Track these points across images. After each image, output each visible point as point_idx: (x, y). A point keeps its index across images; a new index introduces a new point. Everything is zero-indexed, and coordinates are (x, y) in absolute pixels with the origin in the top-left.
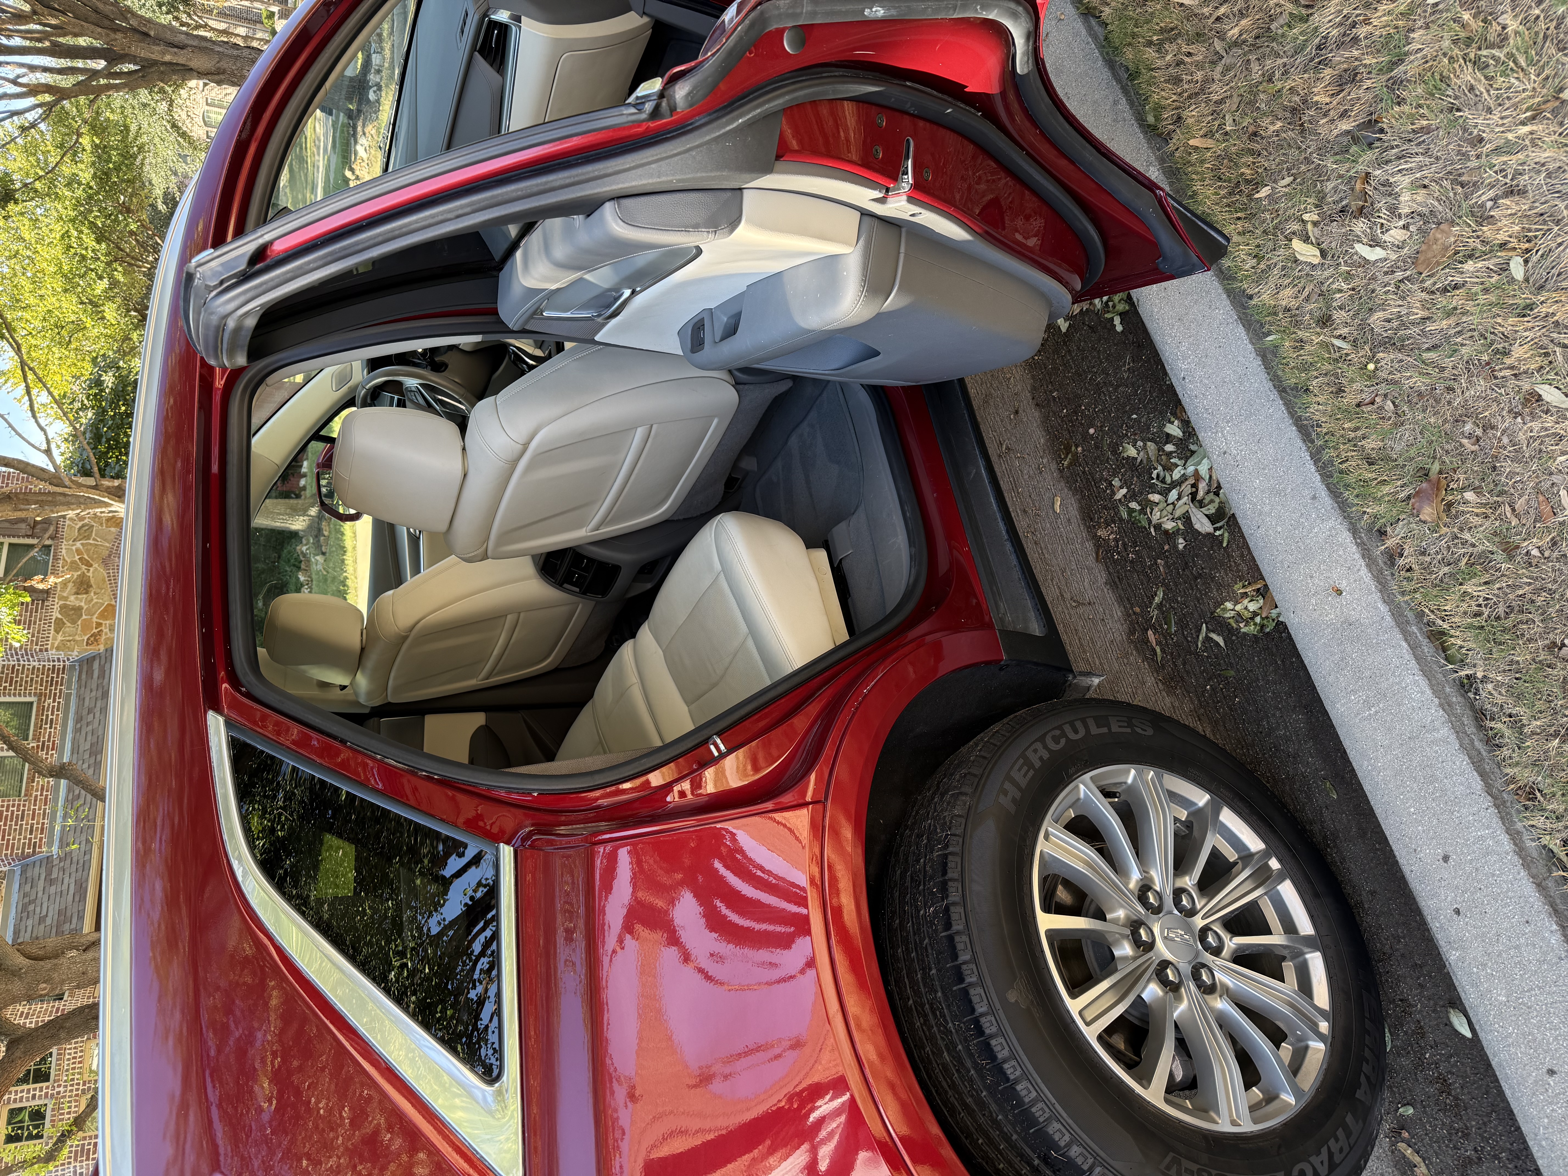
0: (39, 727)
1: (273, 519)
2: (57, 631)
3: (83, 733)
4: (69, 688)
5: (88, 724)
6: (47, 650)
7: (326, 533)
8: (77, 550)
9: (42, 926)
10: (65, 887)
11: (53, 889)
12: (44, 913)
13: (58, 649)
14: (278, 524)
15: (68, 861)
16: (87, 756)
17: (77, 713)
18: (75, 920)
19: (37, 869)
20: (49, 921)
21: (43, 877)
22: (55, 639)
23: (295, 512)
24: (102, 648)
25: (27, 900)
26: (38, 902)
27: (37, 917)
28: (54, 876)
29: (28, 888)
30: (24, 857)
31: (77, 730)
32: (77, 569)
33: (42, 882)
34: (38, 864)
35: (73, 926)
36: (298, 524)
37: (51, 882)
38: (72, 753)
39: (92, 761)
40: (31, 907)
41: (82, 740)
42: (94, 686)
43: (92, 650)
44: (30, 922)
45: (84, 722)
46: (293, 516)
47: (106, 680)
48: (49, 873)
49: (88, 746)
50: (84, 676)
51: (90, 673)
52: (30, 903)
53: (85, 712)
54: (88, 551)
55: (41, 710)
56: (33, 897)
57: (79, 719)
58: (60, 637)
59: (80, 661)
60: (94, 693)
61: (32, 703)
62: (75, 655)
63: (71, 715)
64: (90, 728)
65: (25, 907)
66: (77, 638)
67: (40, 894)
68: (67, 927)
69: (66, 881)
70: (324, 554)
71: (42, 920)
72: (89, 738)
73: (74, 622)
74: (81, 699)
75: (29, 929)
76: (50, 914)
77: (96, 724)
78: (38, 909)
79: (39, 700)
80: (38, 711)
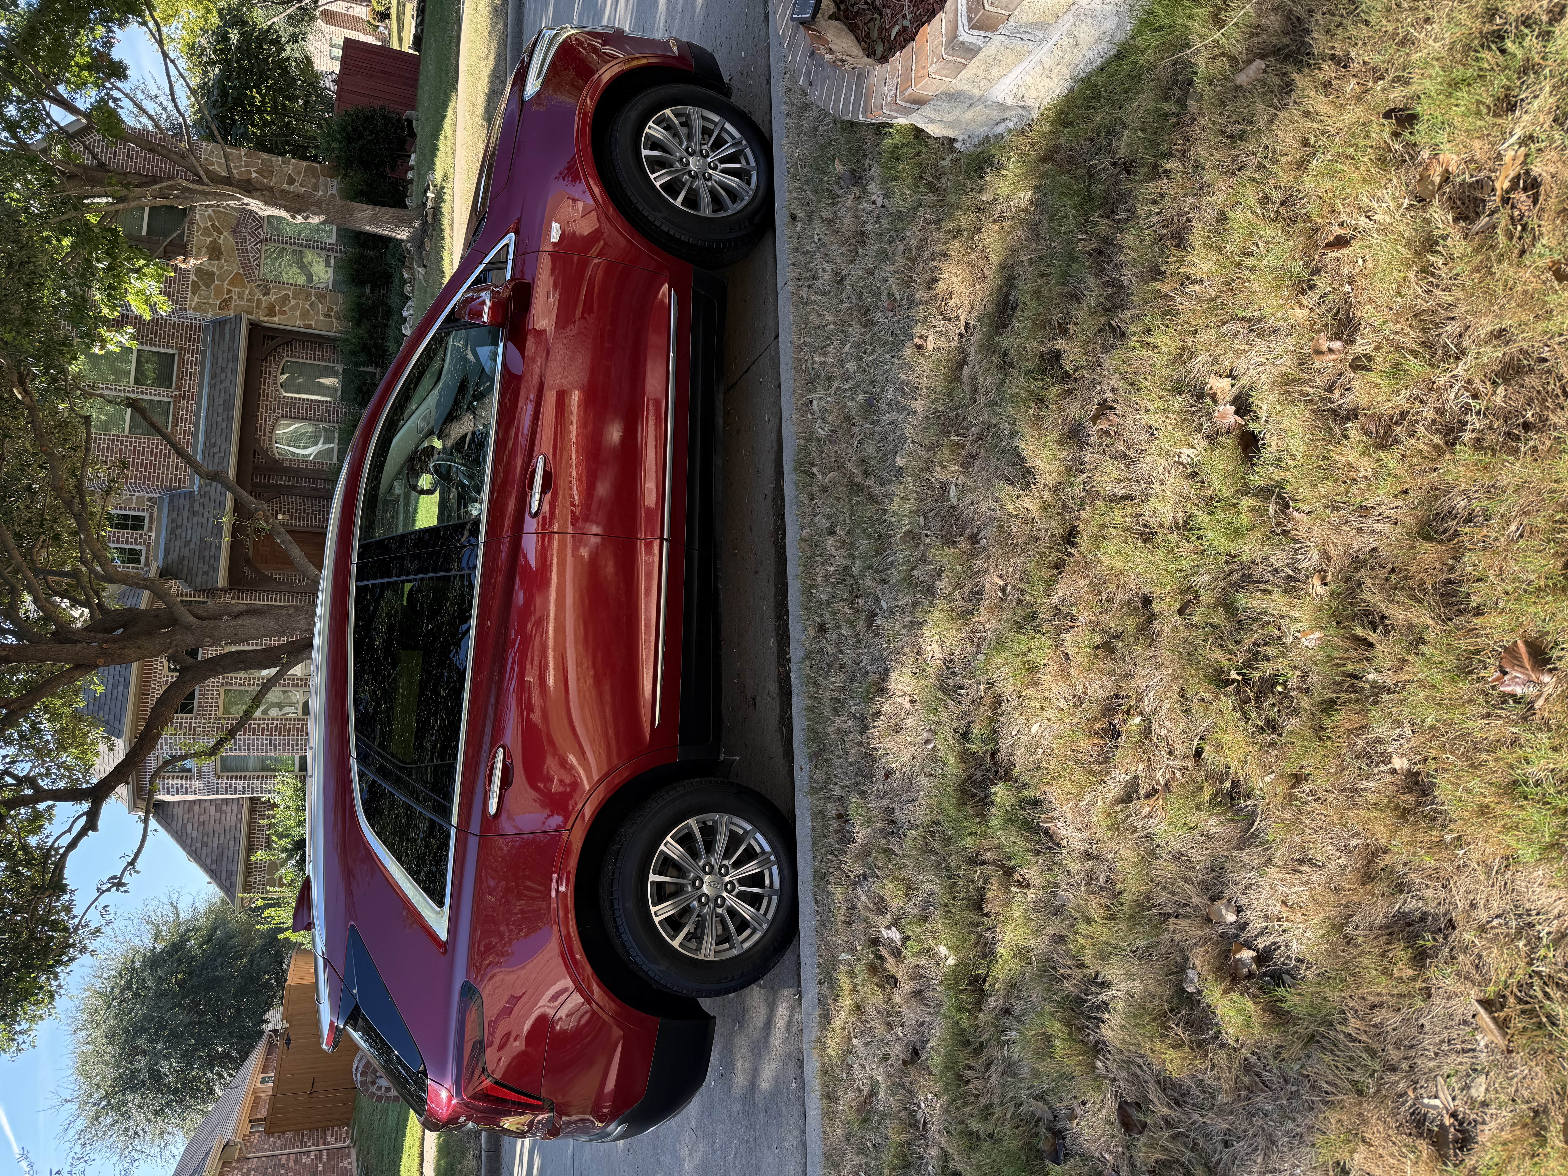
0: (180, 378)
1: (381, 227)
2: (194, 293)
3: (217, 389)
4: (205, 346)
5: (221, 382)
6: (185, 309)
7: (428, 249)
8: (209, 216)
9: (187, 549)
10: (205, 520)
11: (195, 520)
12: (188, 538)
13: (195, 310)
14: (386, 233)
15: (207, 499)
16: (220, 410)
17: (211, 369)
18: (213, 548)
19: (182, 500)
20: (192, 546)
21: (187, 507)
22: (192, 300)
23: (401, 222)
24: (232, 313)
25: (174, 525)
26: (184, 528)
27: (183, 540)
28: (196, 509)
29: (175, 514)
30: (171, 488)
31: (212, 386)
32: (211, 235)
33: (186, 513)
34: (182, 496)
35: (212, 553)
36: (402, 234)
37: (194, 514)
38: (208, 406)
39: (225, 416)
40: (178, 532)
41: (216, 396)
42: (226, 349)
43: (224, 314)
44: (177, 543)
45: (218, 380)
46: (399, 226)
47: (236, 345)
48: (192, 506)
49: (221, 402)
50: (217, 337)
51: (222, 335)
52: (177, 527)
53: (218, 371)
54: (218, 218)
55: (182, 363)
56: (179, 523)
57: (213, 376)
58: (196, 299)
59: (214, 322)
60: (225, 355)
61: (174, 355)
62: (209, 316)
63: (207, 371)
64: (223, 386)
65: (173, 531)
66: (211, 301)
67: (185, 522)
68: (207, 553)
69: (206, 515)
70: (425, 267)
71: (187, 543)
72: (222, 394)
73: (208, 286)
74: (215, 358)
75: (177, 549)
76: (194, 540)
77: (228, 383)
78: (184, 534)
79: (180, 354)
80: (179, 364)
